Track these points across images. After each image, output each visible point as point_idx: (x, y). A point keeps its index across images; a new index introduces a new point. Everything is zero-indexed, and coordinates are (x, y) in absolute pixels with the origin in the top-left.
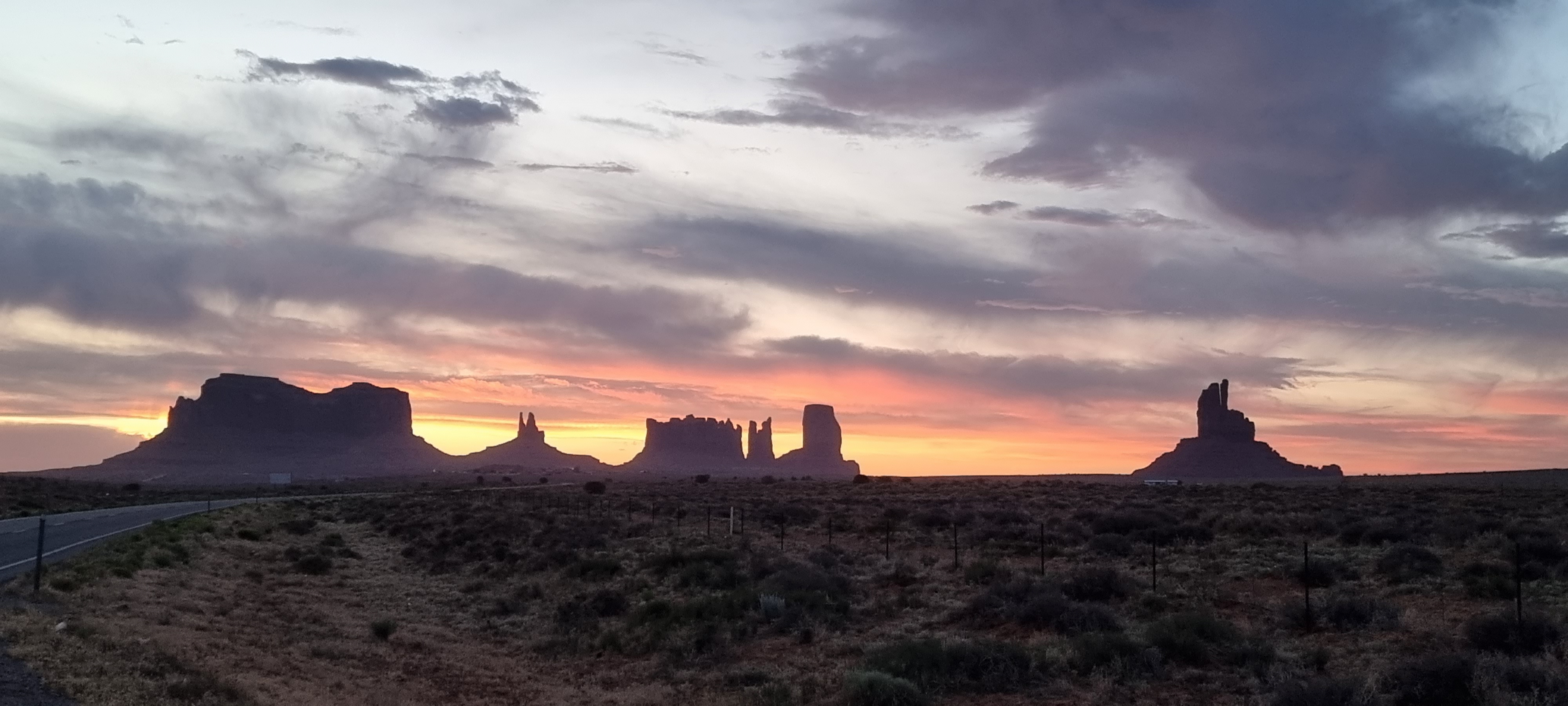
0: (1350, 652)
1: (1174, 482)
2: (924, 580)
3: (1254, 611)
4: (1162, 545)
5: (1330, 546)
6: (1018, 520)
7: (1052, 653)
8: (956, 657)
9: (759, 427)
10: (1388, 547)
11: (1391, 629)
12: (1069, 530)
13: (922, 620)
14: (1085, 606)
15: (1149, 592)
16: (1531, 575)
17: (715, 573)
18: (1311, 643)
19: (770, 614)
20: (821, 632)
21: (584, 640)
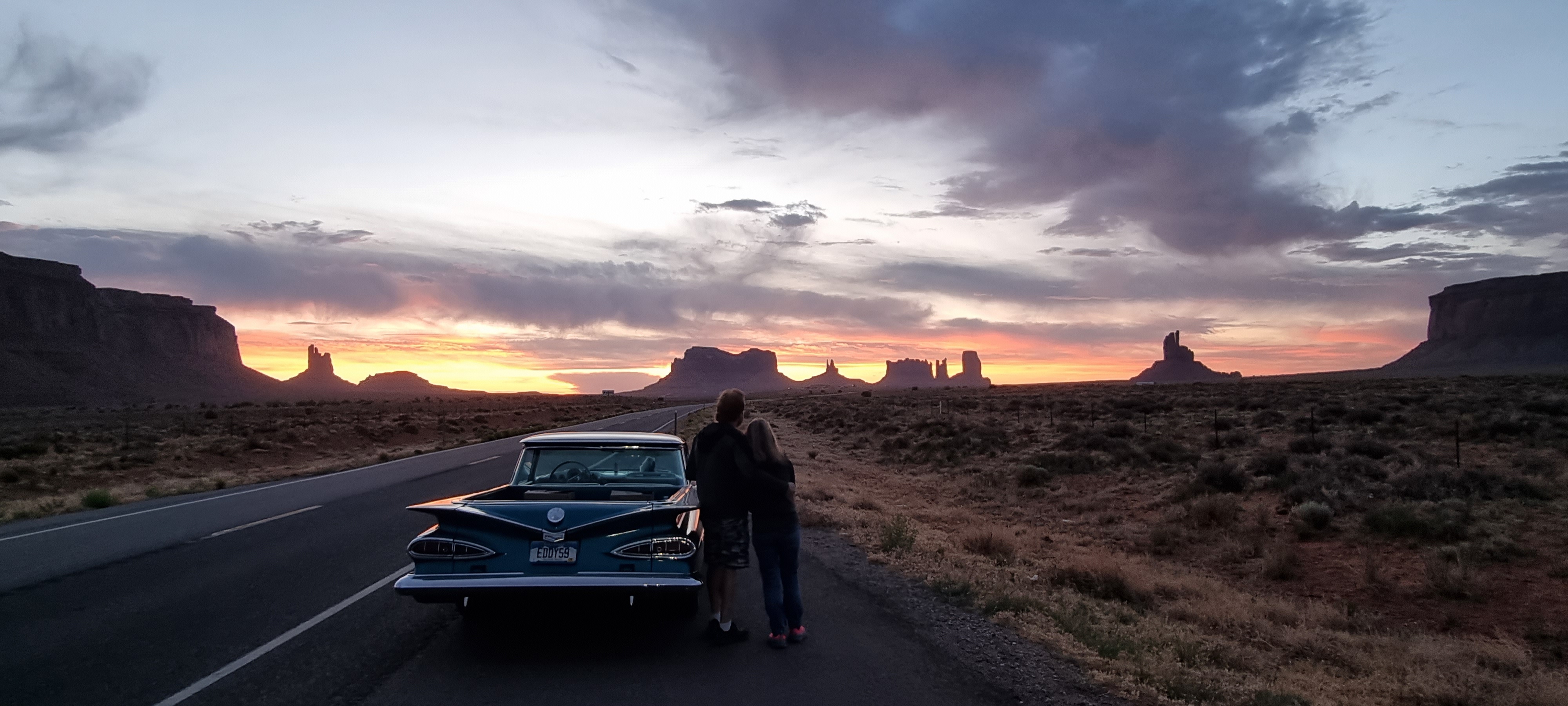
0: (1236, 456)
1: (1152, 383)
2: (1037, 432)
3: (1191, 440)
4: (1148, 414)
5: (1231, 412)
6: (1077, 403)
7: (1102, 458)
8: (1062, 459)
9: (941, 363)
10: (1260, 411)
11: (1255, 445)
12: (1102, 407)
13: (1042, 447)
14: (1114, 440)
15: (1143, 434)
16: (1327, 422)
17: (944, 430)
18: (1218, 452)
19: (975, 447)
20: (999, 453)
21: (896, 458)
